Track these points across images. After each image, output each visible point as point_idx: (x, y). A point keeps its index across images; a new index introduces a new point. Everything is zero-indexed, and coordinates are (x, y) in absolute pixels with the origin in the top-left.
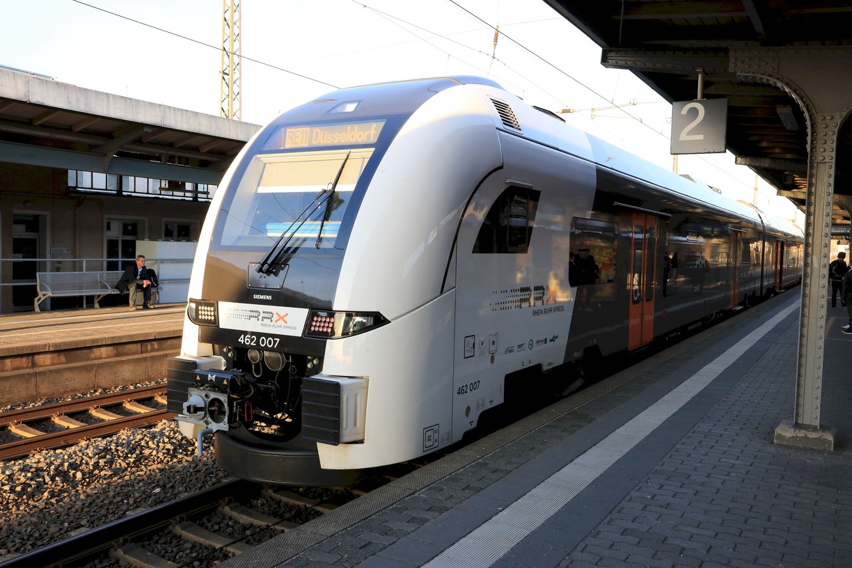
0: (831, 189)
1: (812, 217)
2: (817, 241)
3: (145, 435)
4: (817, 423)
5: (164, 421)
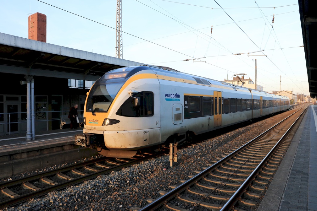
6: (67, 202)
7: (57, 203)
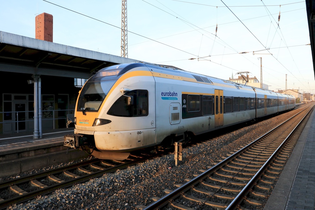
6: (73, 200)
7: (64, 200)
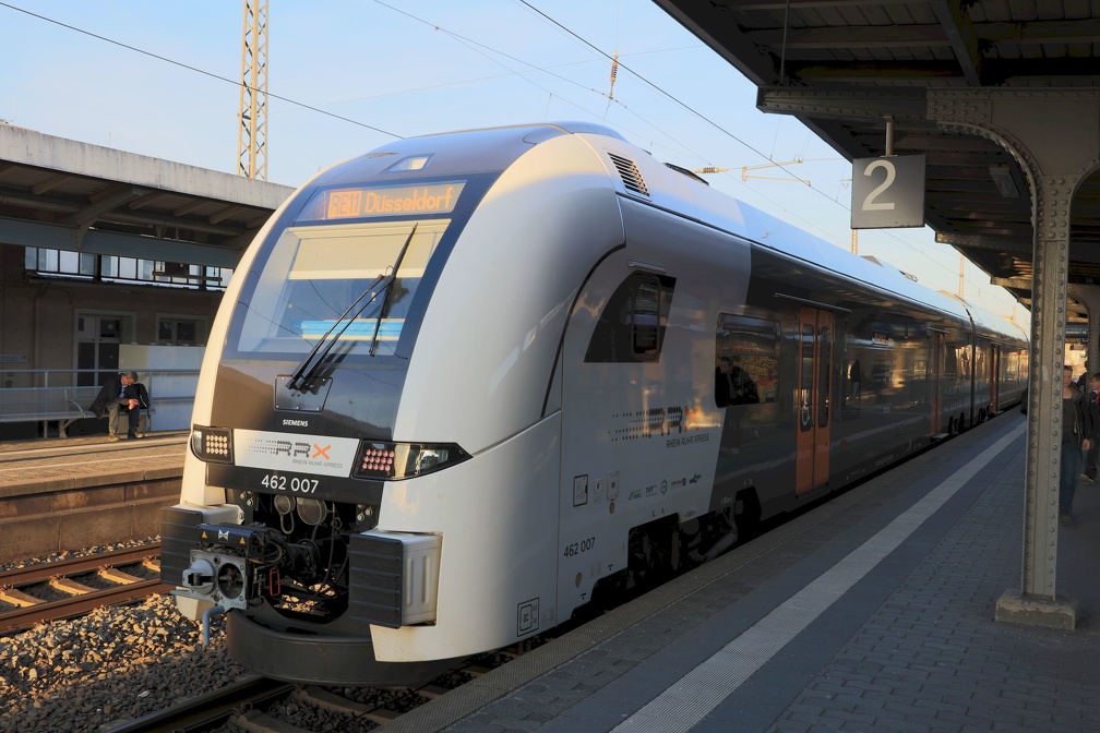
0: (1064, 277)
1: (1040, 314)
2: (1048, 347)
3: (129, 616)
4: (1052, 592)
5: (155, 596)
